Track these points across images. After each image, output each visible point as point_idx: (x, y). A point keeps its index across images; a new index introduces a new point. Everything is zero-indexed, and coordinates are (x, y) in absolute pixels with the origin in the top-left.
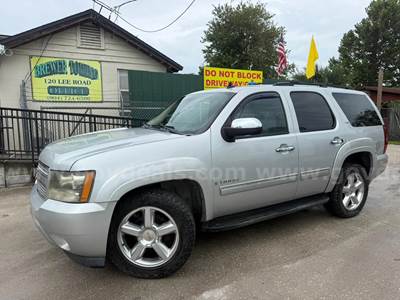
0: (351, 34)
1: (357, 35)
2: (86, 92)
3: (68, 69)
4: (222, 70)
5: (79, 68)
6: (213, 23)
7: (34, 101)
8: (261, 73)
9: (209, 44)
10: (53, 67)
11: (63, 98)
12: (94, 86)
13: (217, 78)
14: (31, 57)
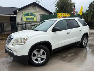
0: (92, 3)
1: (93, 3)
2: (33, 19)
3: (30, 15)
4: (61, 14)
5: (32, 14)
6: (57, 2)
7: (24, 21)
8: (70, 14)
9: (56, 7)
10: (27, 14)
11: (29, 21)
12: (35, 18)
13: (60, 15)
14: (23, 12)
